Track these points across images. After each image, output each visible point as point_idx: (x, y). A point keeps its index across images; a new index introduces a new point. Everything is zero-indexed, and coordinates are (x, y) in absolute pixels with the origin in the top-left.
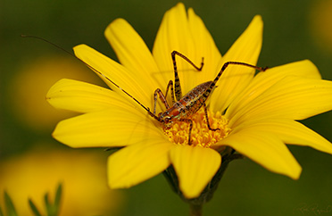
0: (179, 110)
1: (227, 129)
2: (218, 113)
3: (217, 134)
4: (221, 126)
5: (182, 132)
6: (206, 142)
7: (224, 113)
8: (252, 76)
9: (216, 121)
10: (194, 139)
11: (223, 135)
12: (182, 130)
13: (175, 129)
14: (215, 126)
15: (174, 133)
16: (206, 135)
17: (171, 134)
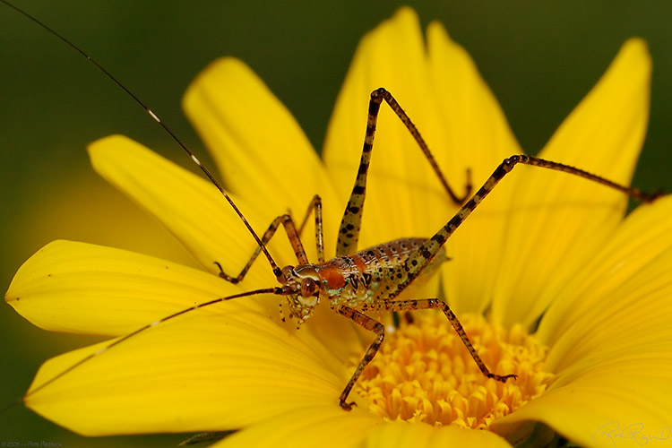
0: (346, 274)
1: (541, 375)
2: (518, 330)
3: (511, 389)
4: (525, 366)
5: (408, 386)
6: (479, 412)
7: (534, 328)
8: (618, 215)
9: (510, 351)
10: (443, 404)
11: (529, 391)
12: (409, 378)
13: (389, 379)
14: (506, 367)
15: (386, 390)
16: (480, 394)
17: (377, 393)
